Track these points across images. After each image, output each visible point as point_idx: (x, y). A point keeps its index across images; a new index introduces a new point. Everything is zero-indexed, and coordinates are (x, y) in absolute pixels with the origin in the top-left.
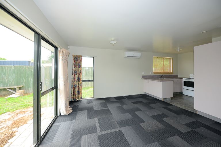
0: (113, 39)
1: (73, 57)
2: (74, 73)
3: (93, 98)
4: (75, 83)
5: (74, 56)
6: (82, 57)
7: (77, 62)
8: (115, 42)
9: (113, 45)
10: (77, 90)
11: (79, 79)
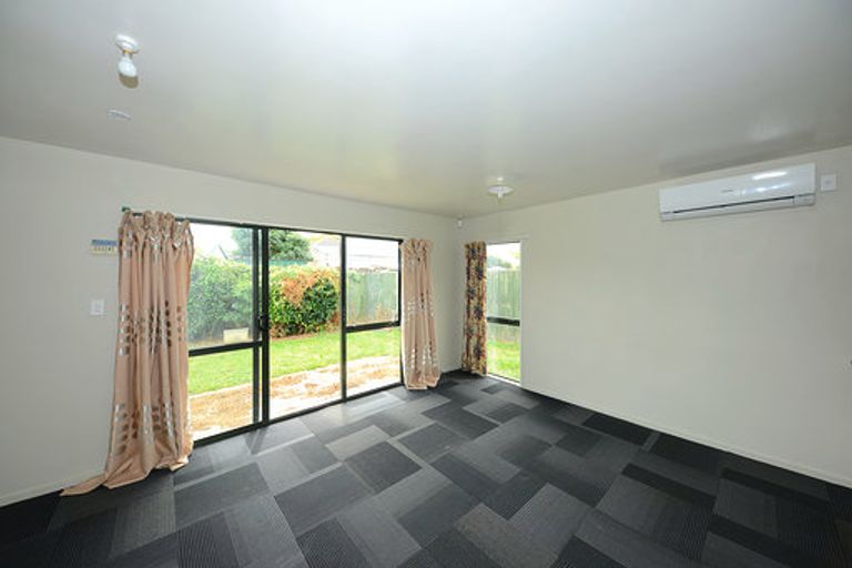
0: (500, 179)
1: (465, 249)
2: (470, 294)
3: (518, 384)
4: (470, 321)
5: (468, 246)
6: (484, 245)
7: (474, 263)
8: (507, 190)
9: (500, 200)
10: (474, 341)
11: (479, 313)
